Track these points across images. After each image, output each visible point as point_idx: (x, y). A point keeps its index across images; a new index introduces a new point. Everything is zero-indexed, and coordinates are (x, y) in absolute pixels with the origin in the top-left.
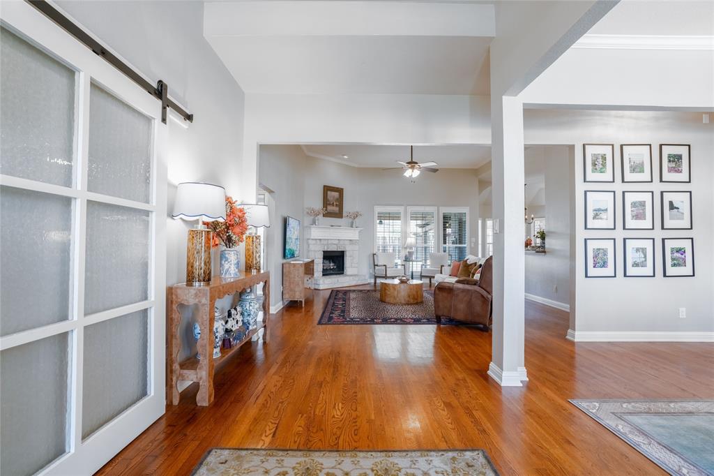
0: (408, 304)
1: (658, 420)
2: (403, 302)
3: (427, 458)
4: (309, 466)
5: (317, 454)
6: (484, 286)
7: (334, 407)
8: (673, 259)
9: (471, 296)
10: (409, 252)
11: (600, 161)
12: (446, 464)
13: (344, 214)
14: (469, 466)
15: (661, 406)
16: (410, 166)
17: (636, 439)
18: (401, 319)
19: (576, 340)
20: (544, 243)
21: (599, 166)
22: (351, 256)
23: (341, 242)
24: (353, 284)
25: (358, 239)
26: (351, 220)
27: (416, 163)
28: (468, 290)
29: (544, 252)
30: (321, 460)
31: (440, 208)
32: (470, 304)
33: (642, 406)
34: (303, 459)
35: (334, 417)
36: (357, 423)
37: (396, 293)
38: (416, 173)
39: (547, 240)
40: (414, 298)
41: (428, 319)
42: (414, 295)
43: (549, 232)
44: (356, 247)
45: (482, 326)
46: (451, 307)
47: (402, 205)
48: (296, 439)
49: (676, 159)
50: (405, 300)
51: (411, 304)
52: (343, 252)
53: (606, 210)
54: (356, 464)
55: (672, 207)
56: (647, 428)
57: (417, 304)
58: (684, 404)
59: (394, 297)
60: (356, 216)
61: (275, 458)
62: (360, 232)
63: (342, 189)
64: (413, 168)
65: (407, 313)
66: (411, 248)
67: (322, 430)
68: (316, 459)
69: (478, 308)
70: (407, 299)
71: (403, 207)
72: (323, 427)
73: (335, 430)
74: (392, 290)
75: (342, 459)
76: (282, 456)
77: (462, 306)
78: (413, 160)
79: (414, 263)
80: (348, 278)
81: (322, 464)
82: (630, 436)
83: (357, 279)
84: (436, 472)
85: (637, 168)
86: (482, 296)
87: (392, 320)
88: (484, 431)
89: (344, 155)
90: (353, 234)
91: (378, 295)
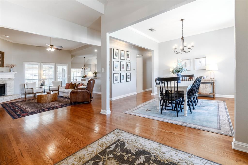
0: (52, 102)
1: (137, 110)
2: (50, 101)
3: (108, 136)
4: (79, 157)
5: (78, 153)
6: (88, 89)
7: (65, 140)
8: (128, 78)
9: (84, 93)
10: (43, 82)
11: (116, 53)
12: (113, 135)
13: (5, 65)
14: (118, 133)
15: (136, 108)
16: (51, 46)
17: (137, 115)
18: (56, 107)
19: (112, 100)
20: (96, 76)
21: (116, 55)
22: (9, 86)
23: (3, 80)
24: (13, 99)
25: (14, 77)
26: (9, 68)
27: (53, 46)
28: (83, 91)
29: (96, 78)
30: (81, 153)
31: (56, 64)
32: (83, 96)
33: (133, 109)
34: (74, 157)
35: (69, 142)
36: (79, 140)
37: (47, 98)
38: (53, 50)
39: (97, 75)
40: (55, 99)
41: (66, 105)
42: (55, 98)
43: (97, 72)
44: (13, 81)
45: (87, 102)
46: (77, 98)
47: (39, 62)
48: (63, 155)
49: (128, 55)
50: (51, 100)
51: (54, 101)
52: (4, 84)
53: (117, 66)
54: (92, 148)
55: (128, 66)
56: (137, 112)
57: (56, 101)
58: (138, 106)
59: (46, 100)
60: (13, 66)
61: (64, 163)
62: (14, 74)
63: (4, 53)
64: (51, 47)
65: (55, 104)
66: (44, 80)
67: (69, 147)
68: (79, 154)
69: (86, 97)
70: (52, 100)
71: (39, 63)
72: (68, 146)
73: (74, 145)
74: (45, 97)
75: (87, 149)
76: (65, 161)
77: (81, 97)
78: (52, 44)
79: (45, 86)
80: (8, 97)
81: (83, 154)
82: (136, 114)
83: (15, 96)
84: (113, 137)
85: (123, 56)
86: (88, 92)
87: (52, 108)
88: (113, 125)
89: (7, 35)
90: (11, 75)
91: (35, 101)
